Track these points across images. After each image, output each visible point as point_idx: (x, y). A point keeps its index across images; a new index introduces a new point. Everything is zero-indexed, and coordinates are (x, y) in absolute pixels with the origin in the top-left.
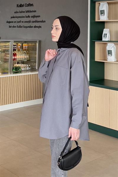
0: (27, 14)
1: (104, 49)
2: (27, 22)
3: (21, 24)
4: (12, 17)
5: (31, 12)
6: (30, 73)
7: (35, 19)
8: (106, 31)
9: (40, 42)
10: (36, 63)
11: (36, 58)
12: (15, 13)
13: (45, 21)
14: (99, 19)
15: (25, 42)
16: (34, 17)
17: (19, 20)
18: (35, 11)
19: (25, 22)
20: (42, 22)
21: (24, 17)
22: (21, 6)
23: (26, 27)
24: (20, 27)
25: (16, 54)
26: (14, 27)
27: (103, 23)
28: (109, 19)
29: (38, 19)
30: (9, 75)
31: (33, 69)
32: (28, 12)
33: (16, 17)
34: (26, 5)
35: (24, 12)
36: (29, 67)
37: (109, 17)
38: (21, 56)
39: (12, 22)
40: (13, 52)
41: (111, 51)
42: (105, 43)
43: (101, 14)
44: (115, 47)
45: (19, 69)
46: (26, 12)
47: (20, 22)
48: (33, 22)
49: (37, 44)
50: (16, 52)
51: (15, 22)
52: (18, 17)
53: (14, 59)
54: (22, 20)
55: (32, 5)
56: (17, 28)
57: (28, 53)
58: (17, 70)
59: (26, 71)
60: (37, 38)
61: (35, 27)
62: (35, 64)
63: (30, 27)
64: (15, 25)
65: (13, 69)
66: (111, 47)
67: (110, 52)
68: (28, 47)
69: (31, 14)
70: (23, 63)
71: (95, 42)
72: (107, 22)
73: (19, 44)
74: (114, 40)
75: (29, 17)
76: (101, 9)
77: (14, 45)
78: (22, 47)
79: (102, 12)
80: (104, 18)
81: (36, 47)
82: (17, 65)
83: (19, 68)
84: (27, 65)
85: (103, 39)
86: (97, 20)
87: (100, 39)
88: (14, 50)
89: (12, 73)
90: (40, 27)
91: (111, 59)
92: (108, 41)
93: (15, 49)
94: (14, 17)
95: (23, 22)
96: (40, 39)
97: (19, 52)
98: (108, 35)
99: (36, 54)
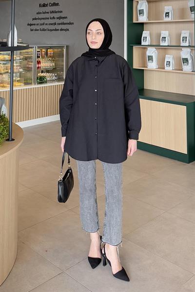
0: (52, 15)
1: (144, 54)
2: (52, 24)
3: (45, 27)
4: (33, 19)
5: (56, 12)
6: (57, 84)
7: (61, 21)
8: (145, 34)
9: (67, 47)
10: (63, 71)
11: (63, 65)
12: (37, 13)
13: (73, 23)
14: (137, 20)
15: (51, 48)
16: (59, 18)
17: (42, 21)
18: (61, 12)
19: (50, 24)
20: (70, 24)
21: (48, 18)
22: (44, 5)
23: (51, 30)
24: (44, 30)
25: (40, 61)
26: (36, 30)
27: (142, 24)
28: (149, 20)
29: (65, 21)
30: (33, 86)
31: (60, 78)
32: (53, 12)
33: (39, 19)
34: (50, 5)
35: (48, 13)
36: (56, 76)
37: (149, 17)
38: (45, 64)
39: (34, 25)
40: (37, 60)
41: (152, 57)
42: (145, 48)
43: (140, 14)
44: (156, 52)
45: (43, 79)
46: (51, 13)
47: (44, 24)
48: (59, 24)
49: (65, 50)
50: (40, 59)
51: (37, 24)
52: (41, 19)
53: (38, 67)
54: (46, 21)
55: (57, 4)
56: (39, 32)
57: (53, 60)
58: (42, 80)
59: (53, 81)
60: (64, 43)
61: (62, 30)
62: (62, 73)
63: (56, 30)
64: (38, 27)
65: (37, 79)
66: (151, 52)
67: (150, 58)
68: (53, 54)
69: (56, 15)
70: (48, 71)
71: (133, 46)
72: (146, 23)
73: (43, 50)
74: (154, 44)
75: (54, 18)
76: (139, 8)
77: (38, 52)
78: (47, 53)
79: (141, 12)
80: (143, 19)
81: (63, 53)
82: (42, 75)
83: (44, 77)
84: (53, 74)
85: (143, 43)
86: (135, 21)
87: (139, 43)
88: (38, 57)
89: (36, 84)
90: (68, 30)
91: (152, 65)
92: (148, 46)
93: (39, 55)
94: (36, 19)
95: (46, 24)
96: (68, 44)
97: (44, 59)
98: (148, 38)
99: (63, 61)
